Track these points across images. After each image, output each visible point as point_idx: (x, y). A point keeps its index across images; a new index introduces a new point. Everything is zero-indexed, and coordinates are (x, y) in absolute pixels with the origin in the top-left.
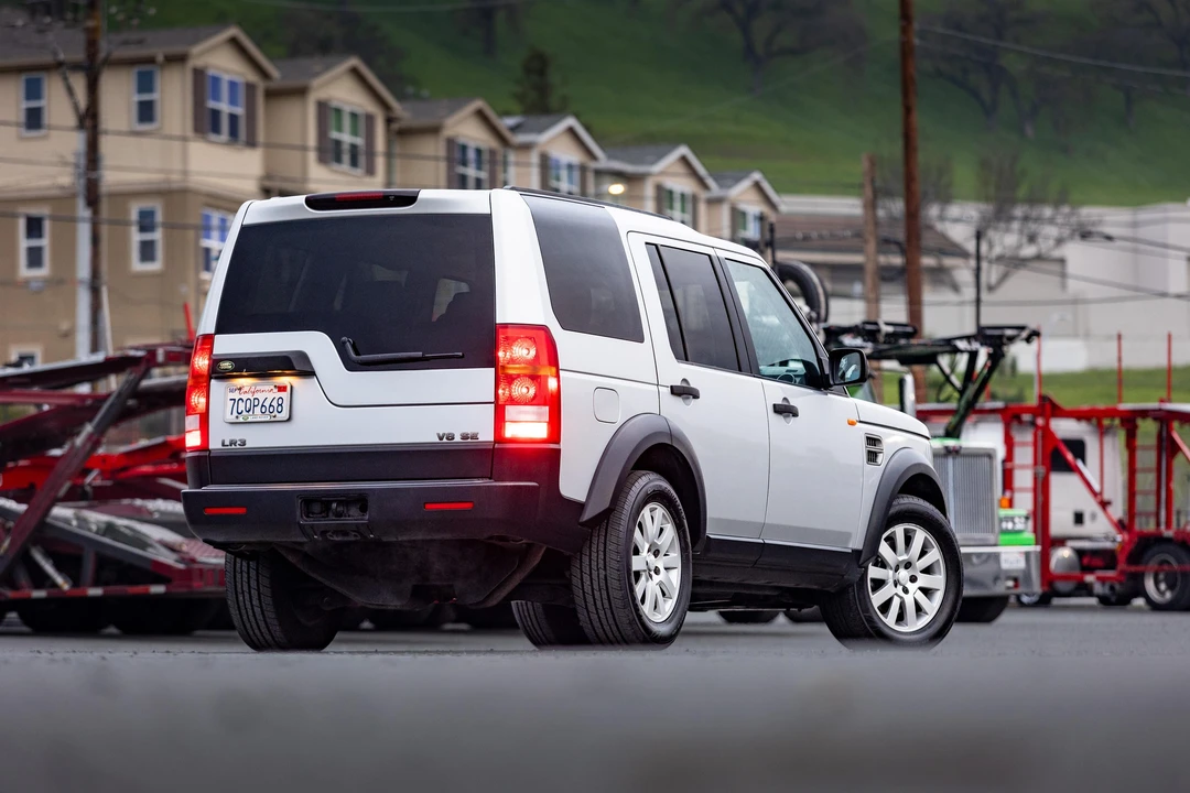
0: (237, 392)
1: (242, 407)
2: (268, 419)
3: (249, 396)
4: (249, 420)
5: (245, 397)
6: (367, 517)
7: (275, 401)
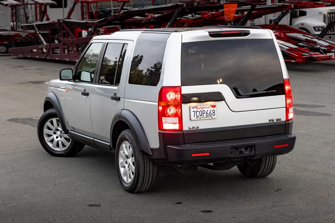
0: (195, 108)
1: (198, 114)
2: (210, 118)
3: (201, 110)
4: (202, 119)
5: (199, 110)
6: (253, 152)
7: (212, 111)
